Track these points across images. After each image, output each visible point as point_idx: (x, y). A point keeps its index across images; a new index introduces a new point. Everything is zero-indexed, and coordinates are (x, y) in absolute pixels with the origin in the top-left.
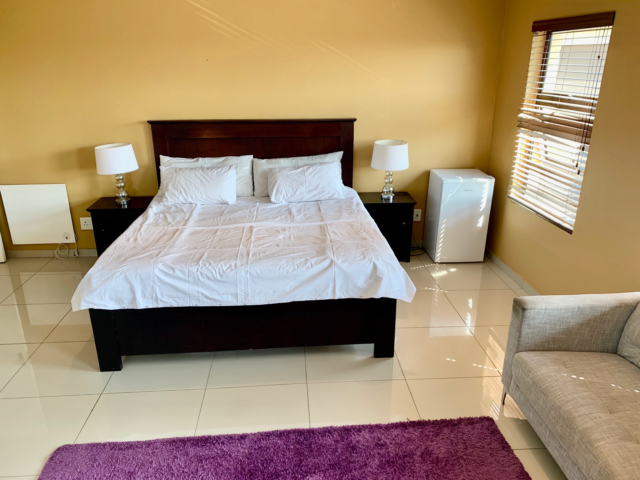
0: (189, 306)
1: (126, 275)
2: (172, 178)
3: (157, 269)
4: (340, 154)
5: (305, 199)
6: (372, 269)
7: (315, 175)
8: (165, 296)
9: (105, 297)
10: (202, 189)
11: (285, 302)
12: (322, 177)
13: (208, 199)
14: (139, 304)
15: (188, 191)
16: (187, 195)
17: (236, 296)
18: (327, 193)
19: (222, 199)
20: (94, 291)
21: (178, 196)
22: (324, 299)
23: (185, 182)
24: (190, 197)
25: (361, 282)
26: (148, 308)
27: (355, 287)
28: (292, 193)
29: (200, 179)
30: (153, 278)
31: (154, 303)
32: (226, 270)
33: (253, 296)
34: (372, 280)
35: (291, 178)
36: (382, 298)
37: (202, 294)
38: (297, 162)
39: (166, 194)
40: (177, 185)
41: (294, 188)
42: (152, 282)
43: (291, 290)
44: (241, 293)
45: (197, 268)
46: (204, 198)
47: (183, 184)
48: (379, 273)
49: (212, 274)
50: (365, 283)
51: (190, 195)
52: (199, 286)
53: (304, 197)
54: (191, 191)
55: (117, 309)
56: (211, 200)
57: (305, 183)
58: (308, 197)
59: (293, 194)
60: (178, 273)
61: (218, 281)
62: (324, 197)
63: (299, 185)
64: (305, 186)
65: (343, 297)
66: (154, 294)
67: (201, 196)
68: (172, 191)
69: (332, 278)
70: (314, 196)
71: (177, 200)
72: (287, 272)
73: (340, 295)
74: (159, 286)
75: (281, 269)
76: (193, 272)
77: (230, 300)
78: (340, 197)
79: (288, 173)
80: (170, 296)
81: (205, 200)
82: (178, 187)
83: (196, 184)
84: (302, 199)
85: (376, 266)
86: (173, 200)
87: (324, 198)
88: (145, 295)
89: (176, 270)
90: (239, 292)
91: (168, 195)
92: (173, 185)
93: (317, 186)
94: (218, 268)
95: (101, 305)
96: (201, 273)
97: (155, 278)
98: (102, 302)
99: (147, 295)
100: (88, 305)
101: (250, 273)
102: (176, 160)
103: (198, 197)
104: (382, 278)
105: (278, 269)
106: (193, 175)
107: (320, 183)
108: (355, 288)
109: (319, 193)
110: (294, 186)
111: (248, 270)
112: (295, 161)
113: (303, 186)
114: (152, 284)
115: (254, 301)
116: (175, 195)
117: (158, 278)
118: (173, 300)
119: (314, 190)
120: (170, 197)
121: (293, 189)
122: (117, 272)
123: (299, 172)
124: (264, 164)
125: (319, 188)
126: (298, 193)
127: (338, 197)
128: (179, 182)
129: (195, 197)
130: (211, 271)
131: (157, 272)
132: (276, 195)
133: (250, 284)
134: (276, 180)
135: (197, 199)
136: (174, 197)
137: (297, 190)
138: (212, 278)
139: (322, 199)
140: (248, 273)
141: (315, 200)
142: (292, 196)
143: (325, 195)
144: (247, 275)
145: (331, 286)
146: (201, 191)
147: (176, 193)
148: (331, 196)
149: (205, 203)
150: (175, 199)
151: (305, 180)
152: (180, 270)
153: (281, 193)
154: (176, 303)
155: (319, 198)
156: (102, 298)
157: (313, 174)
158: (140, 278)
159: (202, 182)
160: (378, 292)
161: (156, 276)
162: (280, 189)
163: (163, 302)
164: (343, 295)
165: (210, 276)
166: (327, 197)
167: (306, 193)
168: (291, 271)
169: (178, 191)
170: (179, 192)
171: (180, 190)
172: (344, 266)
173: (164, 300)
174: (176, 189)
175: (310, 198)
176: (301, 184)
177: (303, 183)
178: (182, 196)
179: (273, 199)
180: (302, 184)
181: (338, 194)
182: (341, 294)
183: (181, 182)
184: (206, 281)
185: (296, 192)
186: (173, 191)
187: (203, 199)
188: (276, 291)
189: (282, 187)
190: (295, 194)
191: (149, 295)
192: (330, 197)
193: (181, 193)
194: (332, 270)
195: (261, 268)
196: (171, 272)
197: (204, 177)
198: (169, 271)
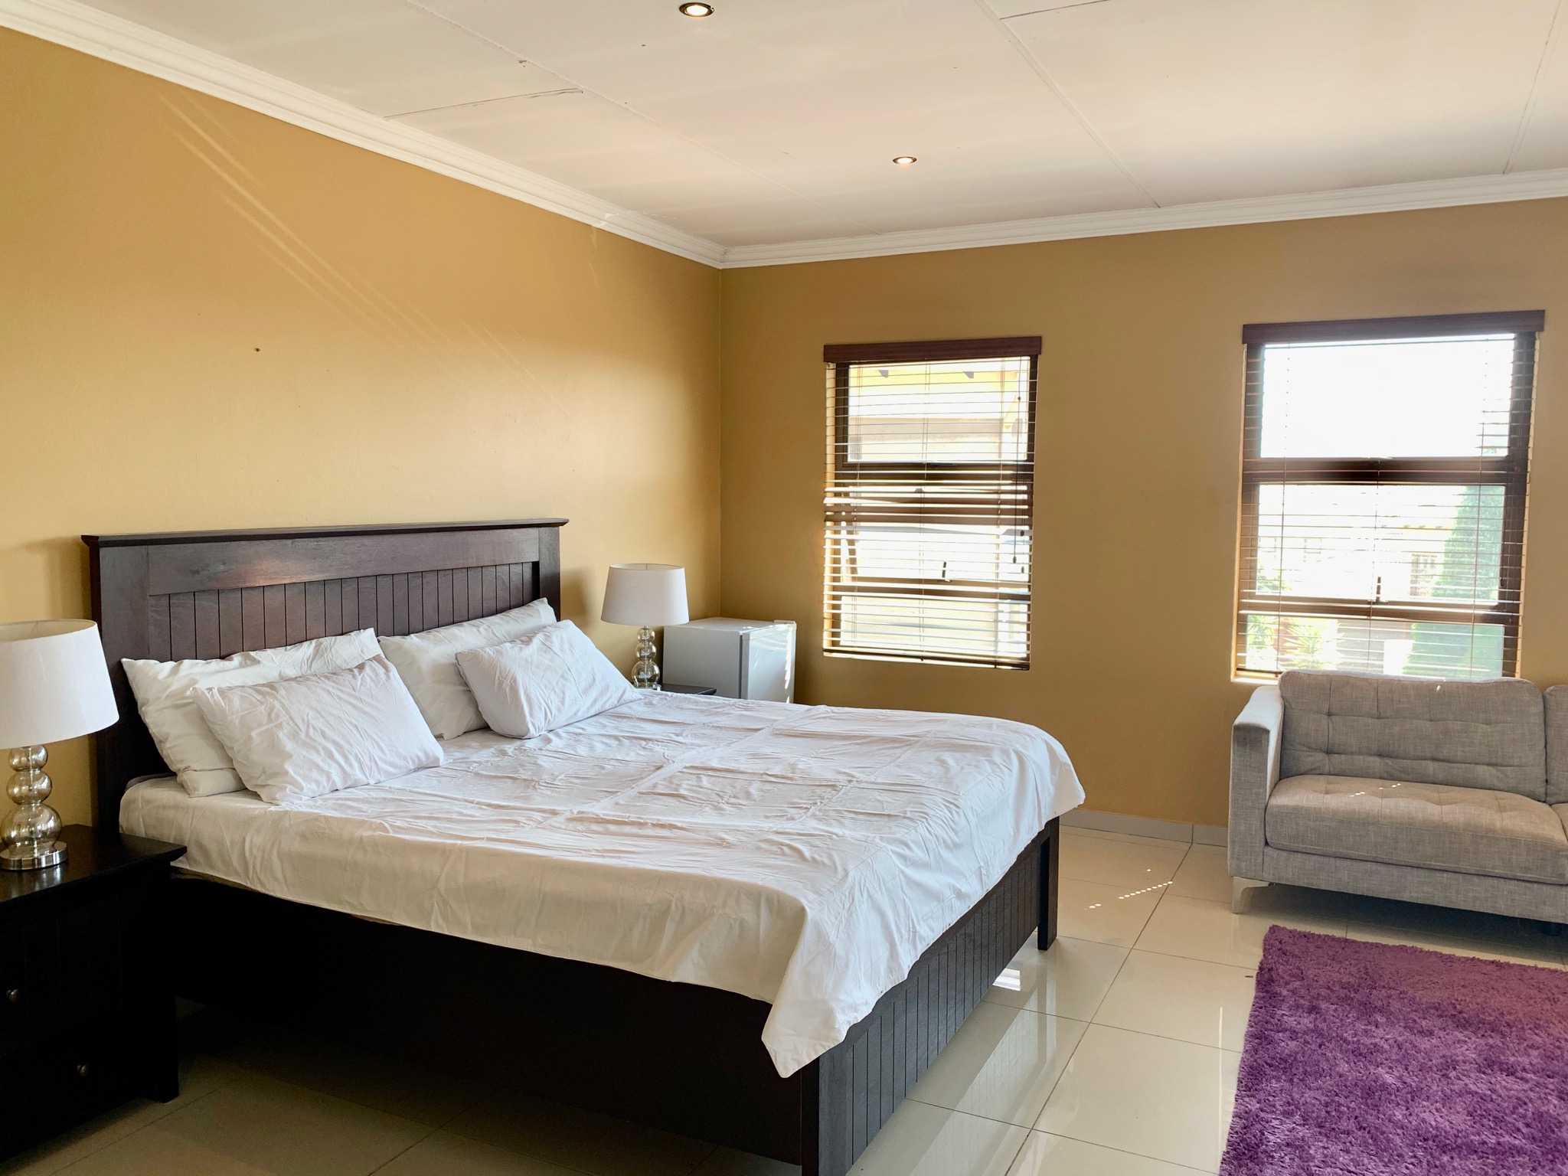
4: (545, 603)
6: (1048, 753)
17: (979, 874)
18: (615, 688)
25: (1051, 786)
28: (556, 702)
32: (953, 817)
34: (1057, 775)
41: (556, 689)
43: (1015, 831)
48: (1061, 758)
53: (579, 708)
58: (586, 705)
59: (560, 705)
60: (915, 850)
62: (610, 702)
64: (572, 680)
70: (595, 701)
74: (910, 898)
78: (635, 694)
83: (354, 722)
84: (575, 714)
86: (314, 786)
87: (607, 707)
89: (910, 843)
91: (294, 772)
92: (294, 735)
93: (592, 676)
103: (376, 759)
107: (593, 669)
109: (602, 693)
110: (555, 685)
116: (318, 767)
118: (928, 925)
119: (590, 687)
121: (555, 692)
123: (541, 650)
125: (597, 682)
126: (567, 700)
127: (632, 697)
128: (306, 723)
129: (367, 761)
132: (531, 715)
134: (510, 676)
135: (373, 764)
136: (315, 775)
137: (564, 694)
143: (611, 696)
145: (1037, 803)
147: (314, 758)
148: (622, 696)
151: (566, 667)
153: (540, 708)
155: (599, 709)
162: (534, 698)
166: (614, 701)
167: (579, 696)
175: (588, 709)
176: (562, 676)
177: (567, 673)
179: (528, 725)
180: (566, 676)
185: (563, 698)
189: (534, 692)
190: (563, 703)
192: (619, 700)
194: (1030, 768)
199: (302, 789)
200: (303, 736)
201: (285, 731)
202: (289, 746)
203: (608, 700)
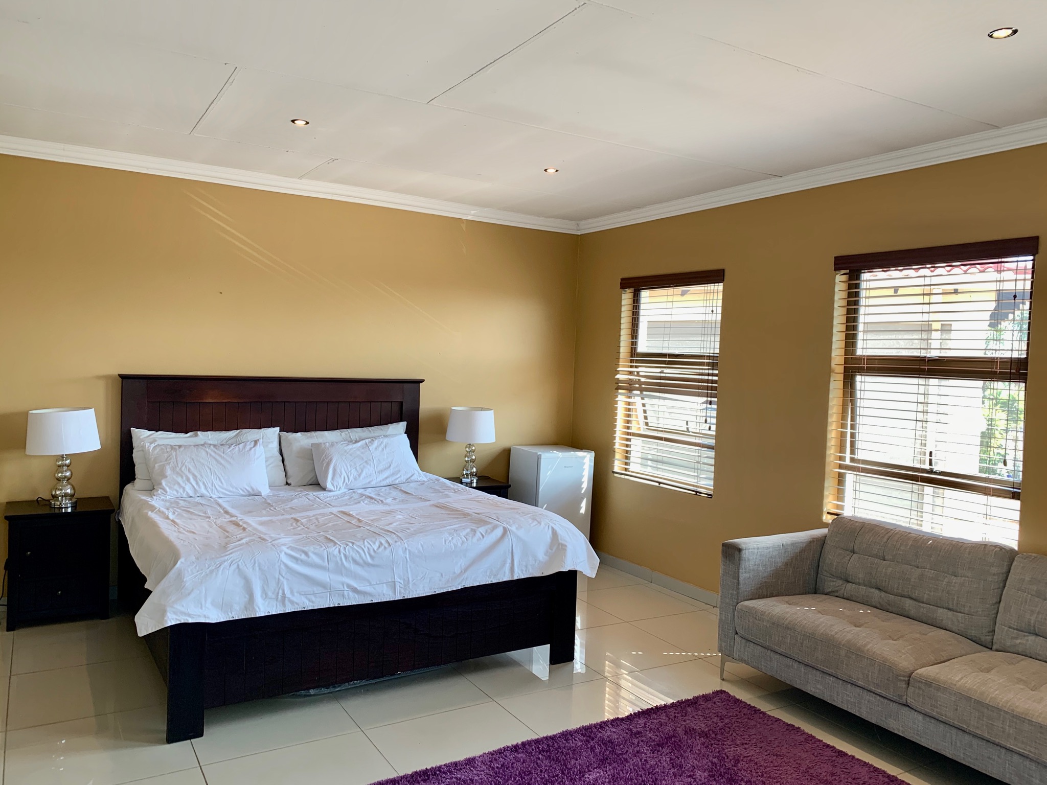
0: (328, 606)
2: (169, 458)
3: (283, 553)
4: (403, 425)
5: (373, 484)
6: (551, 536)
7: (383, 449)
8: (296, 594)
9: (206, 601)
11: (455, 589)
12: (393, 452)
13: (231, 489)
14: (259, 608)
15: (199, 476)
16: (197, 483)
17: (393, 585)
18: (404, 473)
19: (252, 488)
20: (189, 594)
21: (183, 485)
22: (501, 581)
23: (193, 463)
25: (541, 556)
26: (270, 614)
27: (535, 561)
28: (355, 475)
29: (217, 460)
30: (279, 567)
31: (278, 606)
32: (377, 549)
33: (414, 584)
34: (554, 550)
35: (351, 455)
37: (349, 586)
38: (348, 435)
39: (164, 483)
40: (181, 469)
41: (358, 468)
42: (278, 573)
43: (461, 572)
44: (399, 580)
46: (225, 486)
47: (190, 467)
48: (561, 540)
49: (360, 556)
50: (545, 555)
51: (204, 483)
52: (342, 575)
53: (372, 480)
54: (204, 476)
56: (234, 490)
57: (372, 460)
58: (378, 480)
59: (357, 476)
60: (314, 558)
61: (368, 565)
62: (399, 479)
63: (365, 464)
64: (372, 464)
65: (522, 577)
66: (281, 592)
67: (220, 484)
68: (173, 478)
69: (509, 550)
70: (386, 478)
71: (181, 490)
72: (456, 546)
73: (519, 574)
74: (287, 579)
75: (447, 543)
76: (334, 555)
77: (384, 592)
78: (421, 478)
79: (346, 448)
80: (303, 593)
81: (226, 490)
82: (182, 472)
83: (211, 467)
84: (369, 483)
85: (556, 531)
86: (175, 492)
87: (399, 482)
88: (266, 594)
89: (311, 554)
90: (397, 579)
91: (166, 485)
92: (173, 469)
93: (389, 465)
94: (366, 547)
95: (199, 616)
96: (345, 555)
97: (283, 567)
98: (200, 610)
99: (270, 594)
100: (177, 618)
101: (409, 550)
102: (160, 435)
103: (216, 485)
104: (566, 546)
105: (444, 544)
106: (204, 453)
107: (392, 460)
108: (535, 563)
109: (393, 474)
110: (358, 465)
111: (407, 547)
112: (346, 434)
113: (370, 465)
114: (277, 576)
115: (416, 591)
116: (179, 484)
117: (286, 566)
118: (306, 598)
119: (385, 469)
120: (170, 488)
121: (356, 469)
122: (224, 561)
123: (360, 447)
124: (301, 440)
125: (392, 468)
126: (363, 474)
127: (419, 479)
128: (183, 464)
129: (210, 485)
130: (358, 552)
131: (283, 556)
132: (333, 479)
133: (410, 567)
134: (330, 457)
135: (213, 488)
136: (176, 487)
137: (362, 471)
138: (361, 561)
139: (397, 482)
140: (407, 551)
141: (386, 485)
142: (355, 479)
143: (400, 477)
144: (406, 554)
145: (509, 561)
146: (220, 476)
147: (179, 480)
148: (410, 478)
149: (223, 493)
150: (178, 489)
151: (371, 457)
152: (315, 554)
153: (340, 476)
154: (310, 603)
155: (393, 481)
156: (201, 604)
157: (380, 449)
158: (260, 569)
159: (221, 464)
160: (564, 563)
161: (283, 563)
162: (338, 471)
163: (292, 602)
164: (522, 573)
165: (357, 558)
166: (403, 479)
167: (374, 474)
168: (459, 544)
169: (182, 477)
170: (184, 478)
171: (186, 476)
172: (521, 533)
173: (294, 599)
174: (180, 474)
175: (380, 481)
176: (366, 462)
177: (370, 460)
178: (190, 485)
179: (329, 485)
180: (369, 462)
181: (418, 474)
182: (520, 572)
183: (186, 464)
184: (353, 567)
185: (361, 473)
187: (223, 488)
188: (444, 575)
189: (341, 467)
190: (359, 476)
191: (273, 593)
192: (408, 479)
193: (188, 480)
194: (509, 540)
195: (422, 543)
196: (303, 557)
197: (220, 456)
198: (301, 555)
199: (167, 492)
200: (178, 469)
201: (171, 466)
202: (169, 472)
203: (397, 479)
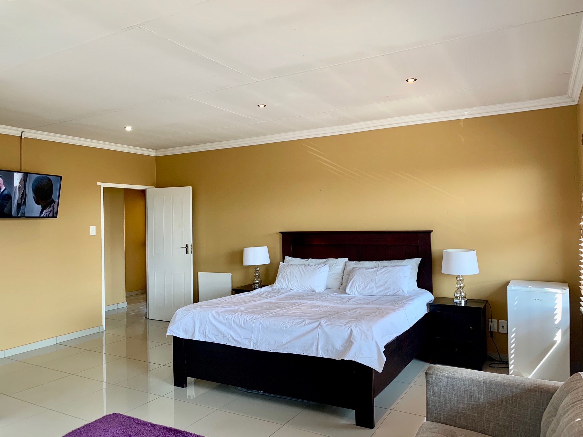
0: (223, 344)
1: (193, 315)
3: (211, 313)
5: (373, 293)
6: (349, 334)
7: (385, 274)
8: (210, 334)
9: (180, 329)
10: (299, 279)
11: (282, 352)
12: (391, 276)
13: (302, 287)
14: (196, 337)
15: (289, 279)
16: (288, 283)
17: (250, 340)
18: (393, 289)
19: (311, 288)
20: (175, 323)
21: (282, 282)
22: (310, 355)
24: (290, 285)
26: (200, 340)
27: (333, 348)
28: (363, 287)
29: (300, 272)
30: (207, 319)
31: (204, 338)
32: (248, 320)
33: (260, 343)
34: (347, 345)
35: (365, 275)
36: (350, 361)
37: (231, 336)
38: (378, 264)
40: (284, 275)
41: (366, 283)
42: (206, 322)
43: (286, 343)
44: (254, 339)
45: (232, 316)
46: (299, 285)
47: (288, 275)
48: (353, 339)
49: (239, 321)
50: (342, 346)
51: (291, 282)
52: (230, 329)
53: (373, 291)
54: (292, 279)
55: (185, 338)
56: (303, 288)
57: (375, 279)
58: (376, 292)
60: (221, 318)
61: (242, 327)
66: (205, 331)
69: (316, 338)
70: (381, 291)
71: (282, 285)
73: (321, 354)
74: (209, 326)
75: (283, 324)
76: (229, 319)
77: (246, 343)
80: (213, 334)
81: (300, 287)
83: (296, 275)
84: (371, 292)
85: (352, 332)
86: (279, 286)
88: (200, 331)
89: (221, 316)
90: (253, 338)
91: (277, 282)
92: (282, 275)
93: (385, 283)
94: (244, 318)
95: (177, 334)
96: (233, 319)
97: (208, 319)
98: (178, 332)
99: (201, 331)
100: (170, 332)
102: (294, 259)
103: (296, 284)
104: (353, 343)
105: (281, 324)
107: (388, 281)
109: (386, 289)
110: (366, 281)
111: (261, 322)
113: (373, 282)
114: (205, 323)
115: (261, 347)
117: (209, 320)
118: (214, 336)
119: (381, 286)
120: (278, 284)
122: (190, 312)
123: (373, 271)
125: (386, 285)
126: (368, 287)
128: (286, 273)
129: (293, 284)
130: (239, 319)
131: (210, 315)
132: (350, 288)
133: (261, 333)
134: (354, 276)
135: (294, 286)
136: (280, 283)
137: (367, 285)
139: (389, 294)
140: (261, 324)
141: (382, 295)
142: (363, 289)
143: (390, 291)
144: (260, 326)
146: (298, 280)
147: (282, 280)
149: (300, 290)
150: (281, 284)
151: (376, 277)
152: (222, 316)
153: (354, 287)
154: (216, 340)
155: (385, 294)
156: (178, 329)
158: (200, 318)
159: (301, 274)
161: (209, 318)
162: (354, 283)
163: (209, 338)
164: (325, 354)
165: (238, 323)
166: (392, 293)
167: (374, 288)
168: (289, 327)
171: (285, 279)
172: (327, 329)
173: (209, 336)
174: (283, 277)
175: (378, 293)
176: (371, 280)
178: (285, 283)
179: (347, 291)
180: (373, 280)
181: (402, 291)
182: (323, 353)
183: (287, 273)
184: (235, 326)
186: (281, 279)
188: (276, 342)
189: (357, 282)
190: (365, 288)
191: (202, 331)
192: (395, 293)
193: (285, 281)
194: (317, 331)
195: (270, 322)
196: (217, 317)
197: (303, 270)
198: (217, 316)
